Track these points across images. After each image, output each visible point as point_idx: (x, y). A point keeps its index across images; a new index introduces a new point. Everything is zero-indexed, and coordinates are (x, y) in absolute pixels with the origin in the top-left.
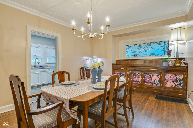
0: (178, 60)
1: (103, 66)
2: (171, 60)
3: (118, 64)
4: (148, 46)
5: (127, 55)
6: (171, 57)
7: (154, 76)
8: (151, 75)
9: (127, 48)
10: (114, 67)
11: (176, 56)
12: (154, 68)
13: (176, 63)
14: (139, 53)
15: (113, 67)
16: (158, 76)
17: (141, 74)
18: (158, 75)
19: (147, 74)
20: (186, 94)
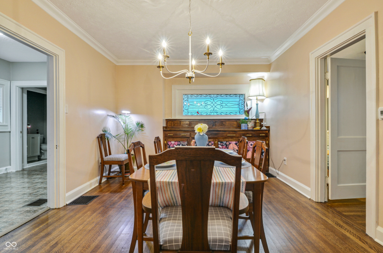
0: (258, 121)
1: (143, 132)
2: (250, 122)
3: (169, 128)
4: (218, 100)
5: (186, 111)
6: (250, 118)
7: (231, 145)
8: (228, 143)
9: (185, 99)
10: (167, 132)
11: (256, 117)
12: (231, 132)
13: (255, 126)
14: (205, 110)
15: (165, 132)
16: (236, 144)
17: (213, 142)
18: (236, 142)
19: (221, 142)
20: (269, 166)
